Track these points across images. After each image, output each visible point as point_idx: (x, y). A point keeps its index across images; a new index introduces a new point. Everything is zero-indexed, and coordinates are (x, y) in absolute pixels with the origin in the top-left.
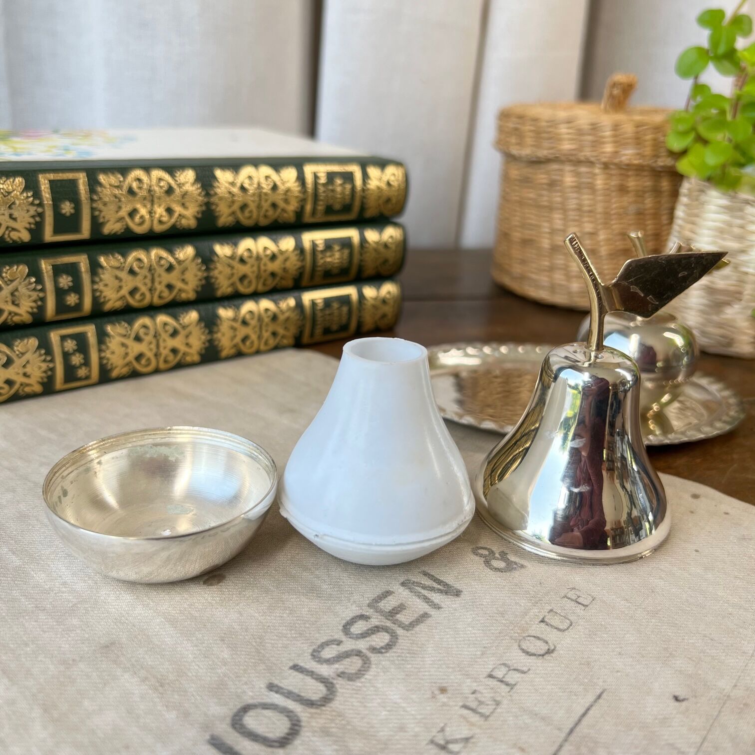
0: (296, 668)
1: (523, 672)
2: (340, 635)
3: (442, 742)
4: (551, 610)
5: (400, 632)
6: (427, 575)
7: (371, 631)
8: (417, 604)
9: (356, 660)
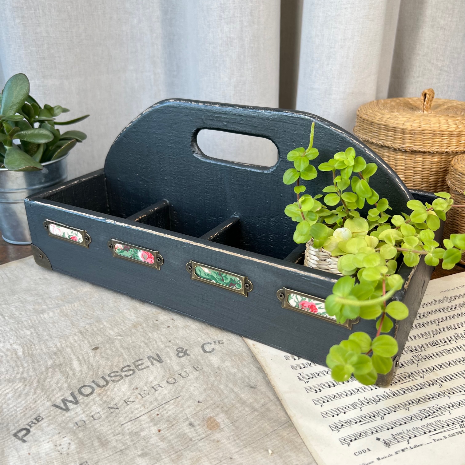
0: (103, 377)
1: (162, 387)
2: (119, 370)
3: (127, 401)
4: (185, 371)
5: (137, 371)
6: (157, 355)
7: (128, 370)
8: (148, 363)
9: (119, 378)
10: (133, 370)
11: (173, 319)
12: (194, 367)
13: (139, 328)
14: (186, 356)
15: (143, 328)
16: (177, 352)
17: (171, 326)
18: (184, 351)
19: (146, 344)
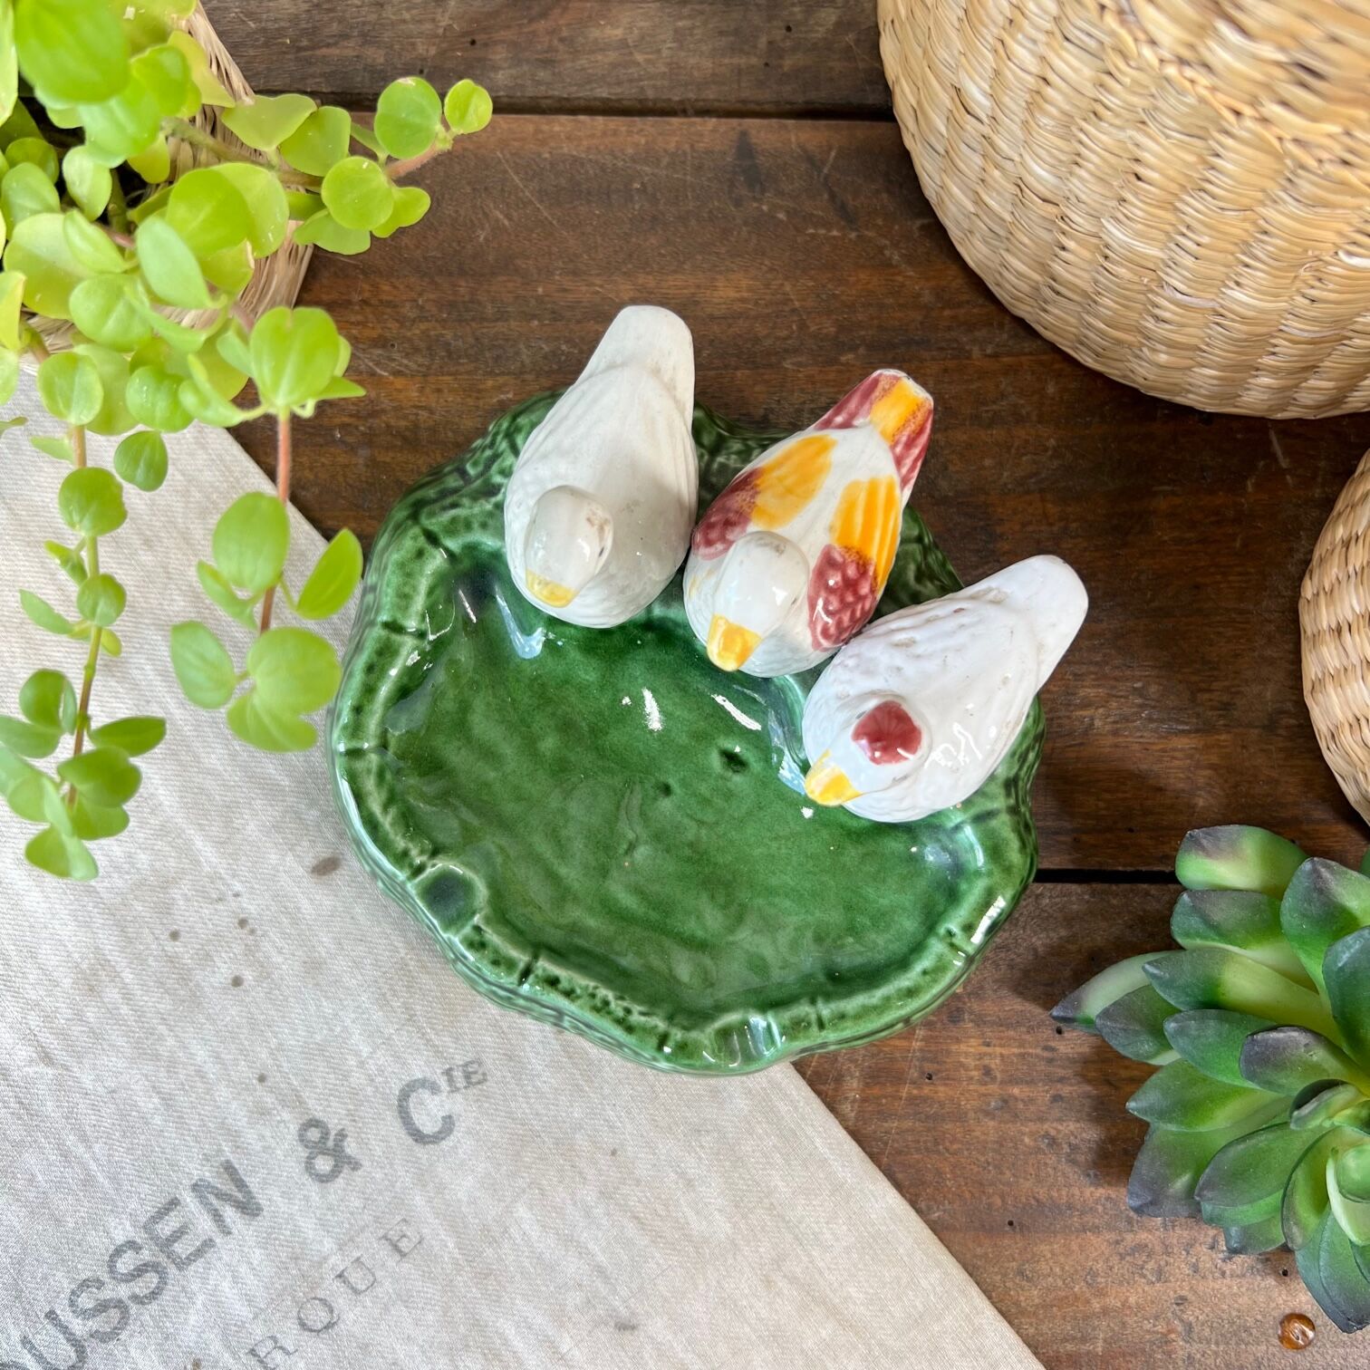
0: (54, 1318)
1: (288, 1353)
2: (103, 1272)
4: (358, 1259)
5: (172, 1270)
6: (229, 1168)
7: (140, 1271)
8: (204, 1225)
9: (114, 1314)
10: (154, 1267)
11: (243, 923)
12: (385, 1237)
13: (112, 994)
14: (346, 1169)
15: (127, 996)
16: (303, 1153)
17: (248, 976)
18: (330, 1144)
19: (167, 1101)
